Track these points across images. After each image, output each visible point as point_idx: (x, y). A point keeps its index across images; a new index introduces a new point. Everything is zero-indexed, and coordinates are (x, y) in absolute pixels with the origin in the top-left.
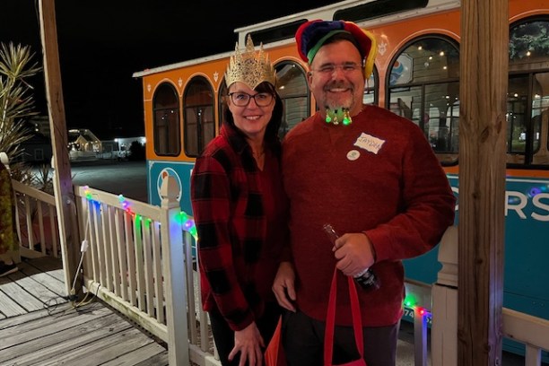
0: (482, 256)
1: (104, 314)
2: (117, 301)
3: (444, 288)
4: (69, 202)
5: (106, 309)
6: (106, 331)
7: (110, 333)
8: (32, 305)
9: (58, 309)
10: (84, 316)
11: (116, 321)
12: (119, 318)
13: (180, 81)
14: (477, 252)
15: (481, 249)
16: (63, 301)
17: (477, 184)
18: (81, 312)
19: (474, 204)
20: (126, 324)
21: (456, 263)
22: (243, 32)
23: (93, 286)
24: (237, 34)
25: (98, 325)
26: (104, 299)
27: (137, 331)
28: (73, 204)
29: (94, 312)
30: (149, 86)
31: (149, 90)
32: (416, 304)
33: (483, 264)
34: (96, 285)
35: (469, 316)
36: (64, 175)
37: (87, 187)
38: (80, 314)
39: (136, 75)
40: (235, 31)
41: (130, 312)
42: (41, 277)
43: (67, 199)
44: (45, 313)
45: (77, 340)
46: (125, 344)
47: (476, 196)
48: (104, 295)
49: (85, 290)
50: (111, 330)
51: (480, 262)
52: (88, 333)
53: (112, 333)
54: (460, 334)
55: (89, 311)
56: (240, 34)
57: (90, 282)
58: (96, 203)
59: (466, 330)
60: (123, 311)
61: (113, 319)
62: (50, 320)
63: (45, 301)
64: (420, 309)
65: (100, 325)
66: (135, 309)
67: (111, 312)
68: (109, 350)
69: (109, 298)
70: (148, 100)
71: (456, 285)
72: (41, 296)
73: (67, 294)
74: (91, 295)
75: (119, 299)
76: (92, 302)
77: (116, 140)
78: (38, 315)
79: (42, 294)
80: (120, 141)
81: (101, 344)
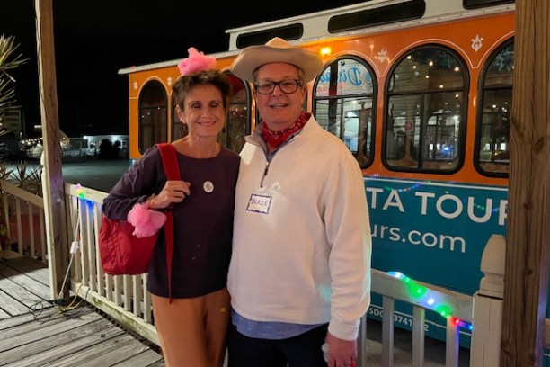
0: (531, 266)
1: (93, 319)
2: (109, 305)
3: (489, 299)
4: (59, 200)
5: (95, 314)
6: (97, 338)
7: (102, 339)
8: (15, 309)
9: (44, 313)
10: (72, 321)
11: (106, 327)
12: (110, 324)
13: (170, 79)
14: (526, 263)
15: (531, 260)
16: (47, 305)
17: (529, 195)
18: (68, 317)
19: (526, 214)
20: (118, 329)
21: (503, 273)
22: (234, 34)
23: (81, 289)
24: (229, 35)
25: (89, 331)
26: (93, 303)
27: (130, 337)
28: (63, 203)
29: (82, 317)
30: (136, 84)
31: (135, 88)
32: (451, 314)
33: (533, 275)
34: (85, 288)
35: (515, 328)
36: (55, 173)
37: (79, 185)
38: (68, 319)
39: (121, 72)
40: (227, 32)
41: (124, 318)
42: (21, 279)
43: (56, 198)
44: (31, 317)
45: (67, 346)
46: (119, 351)
47: (528, 206)
48: (94, 299)
49: (72, 294)
50: (103, 336)
51: (530, 272)
52: (78, 339)
53: (104, 340)
54: (503, 344)
55: (77, 316)
56: (232, 35)
57: (78, 285)
58: (89, 203)
59: (511, 340)
60: (115, 316)
61: (103, 325)
62: (36, 325)
63: (29, 305)
64: (454, 320)
65: (91, 331)
66: (129, 314)
67: (100, 317)
68: (103, 357)
69: (100, 302)
70: (134, 98)
71: (502, 296)
72: (24, 299)
73: (52, 298)
74: (79, 299)
75: (110, 304)
76: (80, 306)
77: (85, 137)
78: (23, 319)
79: (25, 297)
80: (89, 139)
81: (93, 351)
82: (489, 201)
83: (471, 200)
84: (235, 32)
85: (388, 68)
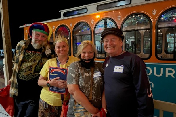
24: (60, 12)
30: (26, 31)
39: (21, 27)
56: (61, 13)
70: (26, 36)
82: (162, 69)
83: (155, 68)
84: (63, 11)
85: (121, 22)
